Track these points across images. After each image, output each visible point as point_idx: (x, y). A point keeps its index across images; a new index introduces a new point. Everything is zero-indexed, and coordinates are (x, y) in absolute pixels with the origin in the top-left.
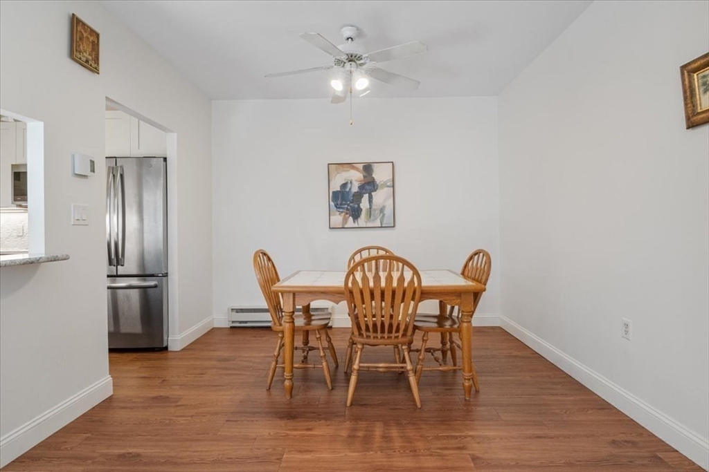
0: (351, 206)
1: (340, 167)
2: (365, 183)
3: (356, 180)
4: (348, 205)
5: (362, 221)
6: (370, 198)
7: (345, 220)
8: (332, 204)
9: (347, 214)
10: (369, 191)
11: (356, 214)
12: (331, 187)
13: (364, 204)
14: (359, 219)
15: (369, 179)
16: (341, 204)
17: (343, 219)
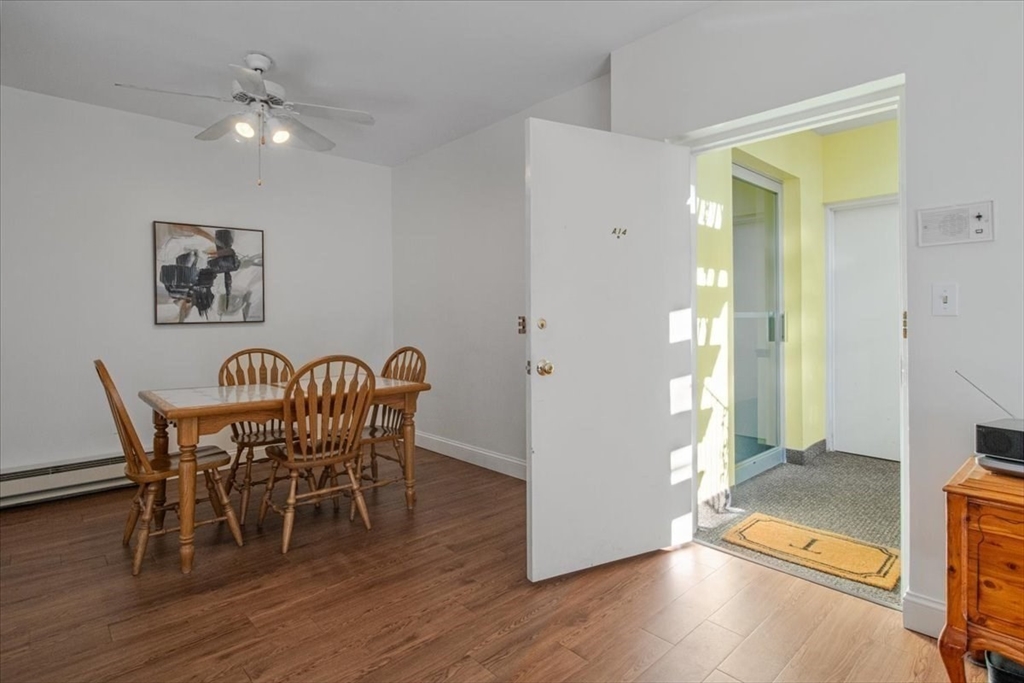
0: (195, 291)
1: (177, 229)
2: (219, 257)
3: (204, 252)
4: (191, 288)
5: (214, 313)
6: (228, 279)
7: (185, 312)
8: (161, 285)
9: (188, 302)
10: (225, 269)
11: (204, 303)
12: (158, 258)
13: (218, 287)
14: (209, 310)
15: (224, 252)
16: (177, 287)
17: (182, 309)
